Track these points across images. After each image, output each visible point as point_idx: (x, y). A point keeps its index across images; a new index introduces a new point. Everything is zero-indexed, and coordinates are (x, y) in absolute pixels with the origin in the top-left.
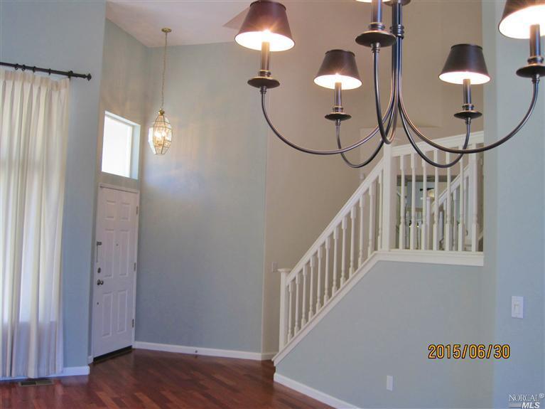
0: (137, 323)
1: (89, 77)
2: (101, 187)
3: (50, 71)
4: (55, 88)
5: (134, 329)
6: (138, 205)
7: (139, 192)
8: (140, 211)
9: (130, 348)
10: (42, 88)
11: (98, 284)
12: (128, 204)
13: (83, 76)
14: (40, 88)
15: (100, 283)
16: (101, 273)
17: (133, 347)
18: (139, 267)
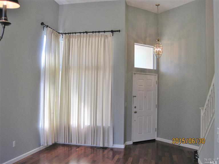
0: (158, 130)
1: (119, 31)
2: (134, 74)
3: (104, 32)
4: (106, 38)
5: (156, 132)
6: (157, 80)
7: (157, 75)
8: (158, 83)
9: (155, 140)
10: (102, 39)
11: (135, 113)
12: (152, 80)
13: (117, 31)
14: (101, 39)
15: (135, 112)
16: (136, 108)
17: (156, 140)
18: (158, 107)
